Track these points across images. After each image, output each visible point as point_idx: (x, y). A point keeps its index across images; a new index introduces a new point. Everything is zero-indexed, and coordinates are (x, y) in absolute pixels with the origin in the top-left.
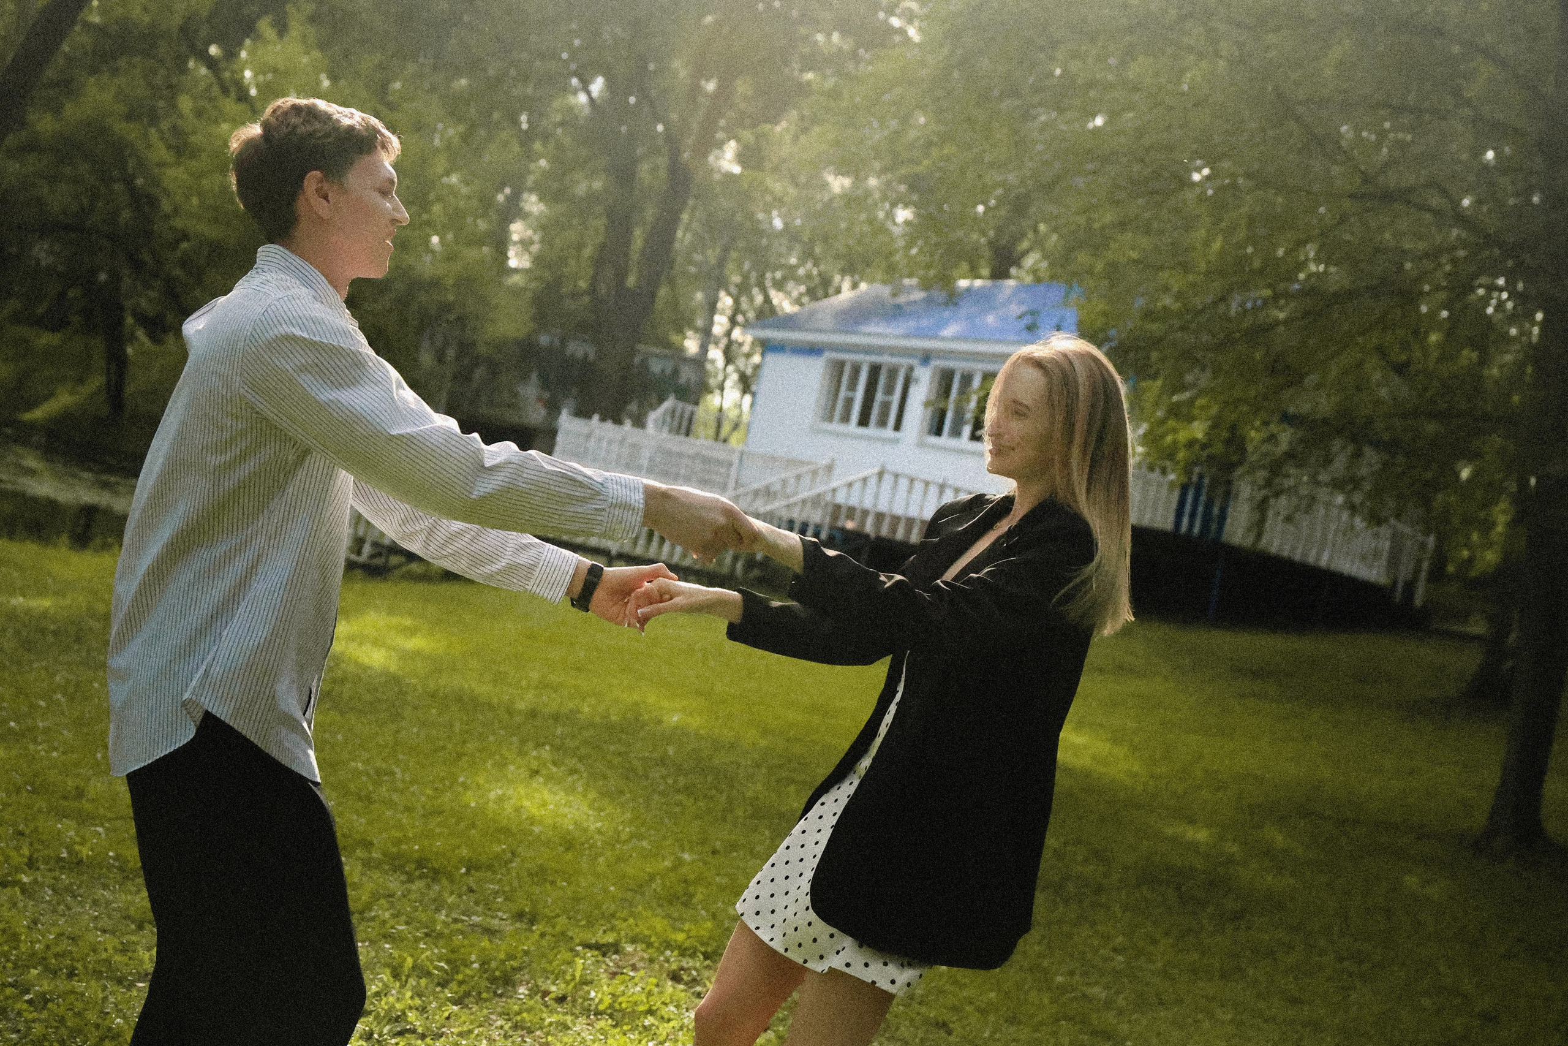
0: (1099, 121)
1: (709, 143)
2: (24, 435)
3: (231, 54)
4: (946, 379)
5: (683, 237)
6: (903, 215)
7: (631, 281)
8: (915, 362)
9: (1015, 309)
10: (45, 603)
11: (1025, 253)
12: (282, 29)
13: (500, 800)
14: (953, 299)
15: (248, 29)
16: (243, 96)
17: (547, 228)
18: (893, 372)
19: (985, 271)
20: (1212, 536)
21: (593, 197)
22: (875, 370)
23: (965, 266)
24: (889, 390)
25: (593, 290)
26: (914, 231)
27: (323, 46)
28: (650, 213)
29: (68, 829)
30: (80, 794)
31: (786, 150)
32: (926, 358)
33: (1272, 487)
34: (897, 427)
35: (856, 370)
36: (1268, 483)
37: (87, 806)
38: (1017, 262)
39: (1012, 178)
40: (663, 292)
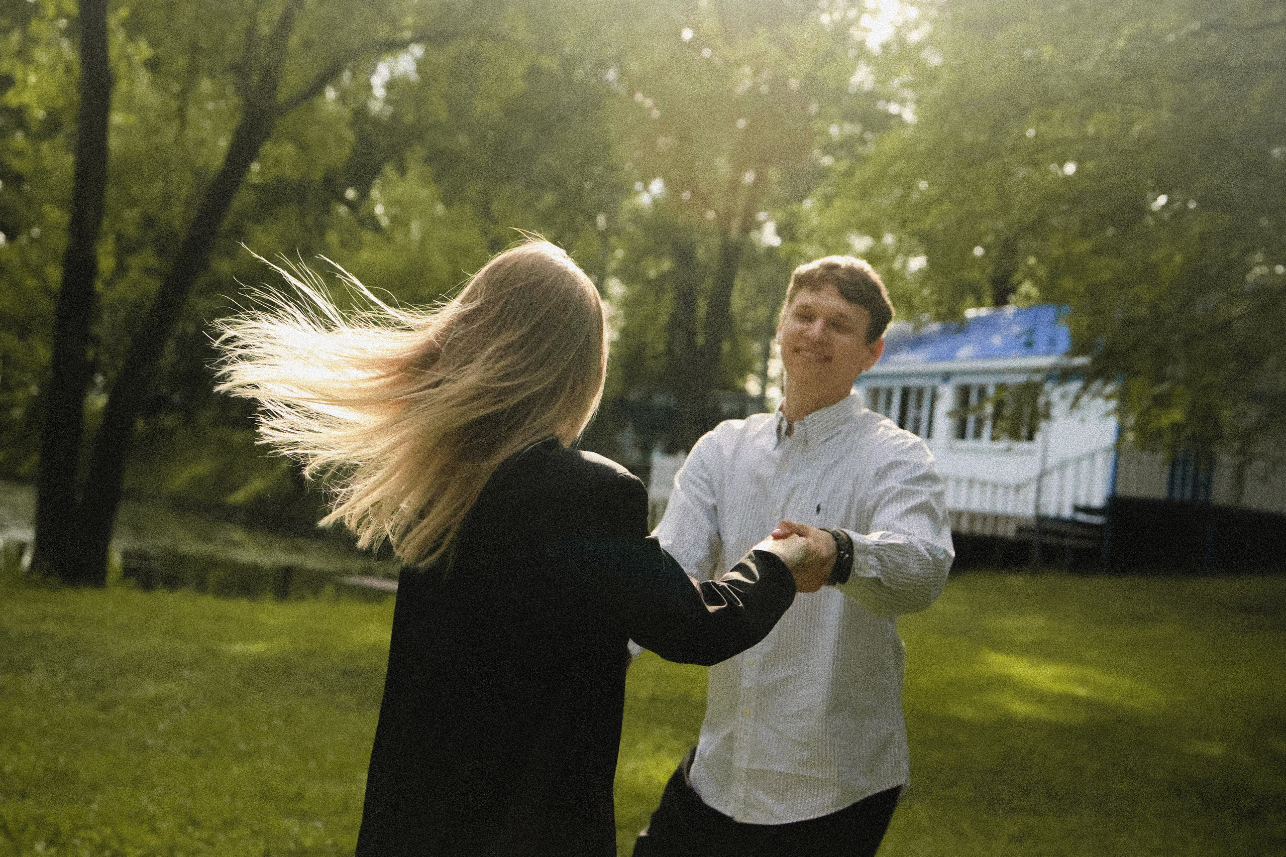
0: (1070, 169)
1: (750, 225)
2: (229, 514)
3: (364, 194)
4: (964, 393)
5: (737, 301)
6: (918, 263)
7: (700, 340)
8: (936, 381)
9: (1016, 329)
10: (257, 648)
11: (1020, 283)
12: (402, 170)
13: (635, 771)
14: (962, 327)
15: (375, 171)
16: (376, 227)
17: (629, 305)
18: (920, 392)
19: (989, 300)
20: (1201, 497)
21: (663, 277)
22: (906, 392)
23: (970, 299)
24: (919, 406)
25: (669, 351)
26: (925, 276)
27: (438, 179)
28: (708, 283)
29: (293, 825)
30: (300, 796)
31: (815, 221)
32: (946, 377)
33: (1246, 455)
34: (929, 435)
35: (890, 393)
36: (1242, 452)
37: (305, 807)
38: (1013, 290)
39: (1000, 224)
40: (726, 347)
